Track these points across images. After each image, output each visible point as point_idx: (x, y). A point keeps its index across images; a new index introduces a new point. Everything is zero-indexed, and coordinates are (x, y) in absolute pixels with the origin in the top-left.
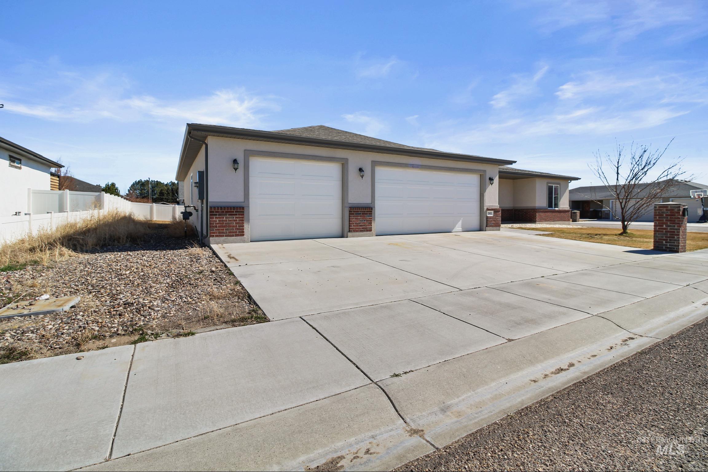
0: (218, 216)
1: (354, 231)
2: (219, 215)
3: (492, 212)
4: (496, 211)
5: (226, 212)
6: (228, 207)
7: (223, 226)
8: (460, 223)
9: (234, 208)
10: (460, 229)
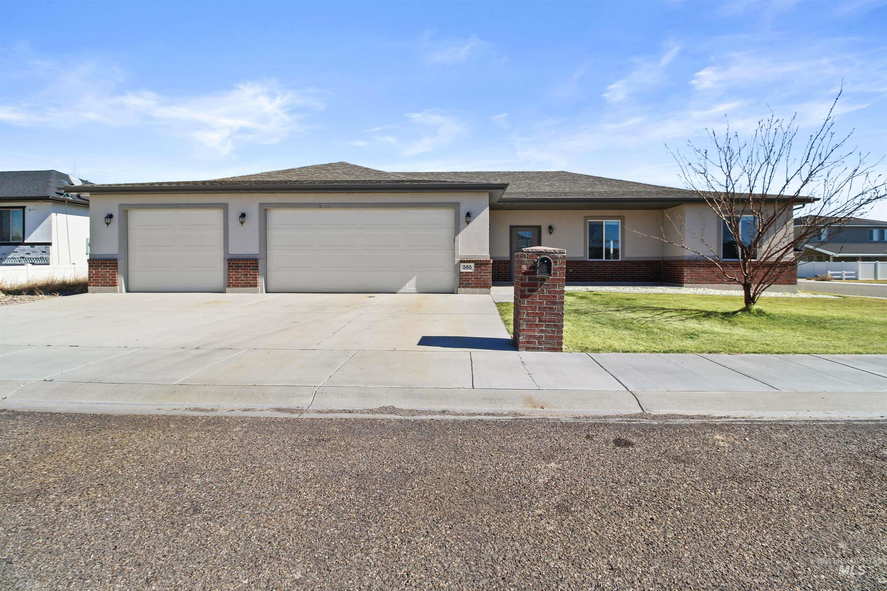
0: (94, 268)
1: (234, 286)
2: (96, 266)
3: (472, 265)
4: (479, 264)
5: (101, 264)
6: (101, 260)
7: (98, 277)
8: (413, 281)
9: (106, 260)
10: (414, 289)
